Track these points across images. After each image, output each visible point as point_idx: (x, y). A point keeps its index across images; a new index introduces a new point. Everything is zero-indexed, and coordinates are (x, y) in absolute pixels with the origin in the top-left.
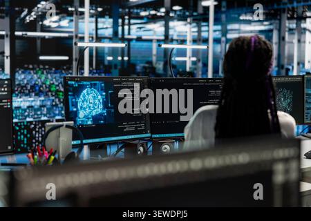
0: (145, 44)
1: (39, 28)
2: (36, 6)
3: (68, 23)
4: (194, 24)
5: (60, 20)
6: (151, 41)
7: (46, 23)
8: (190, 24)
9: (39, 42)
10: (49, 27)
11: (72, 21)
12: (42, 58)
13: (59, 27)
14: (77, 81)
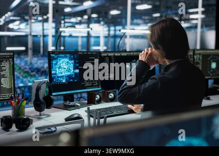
0: (74, 39)
1: (6, 29)
2: (4, 15)
3: (26, 26)
4: (105, 26)
5: (20, 24)
6: (77, 37)
7: (11, 26)
8: (103, 25)
9: (6, 39)
10: (13, 29)
11: (27, 24)
12: (8, 49)
13: (19, 29)
14: (56, 54)
